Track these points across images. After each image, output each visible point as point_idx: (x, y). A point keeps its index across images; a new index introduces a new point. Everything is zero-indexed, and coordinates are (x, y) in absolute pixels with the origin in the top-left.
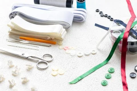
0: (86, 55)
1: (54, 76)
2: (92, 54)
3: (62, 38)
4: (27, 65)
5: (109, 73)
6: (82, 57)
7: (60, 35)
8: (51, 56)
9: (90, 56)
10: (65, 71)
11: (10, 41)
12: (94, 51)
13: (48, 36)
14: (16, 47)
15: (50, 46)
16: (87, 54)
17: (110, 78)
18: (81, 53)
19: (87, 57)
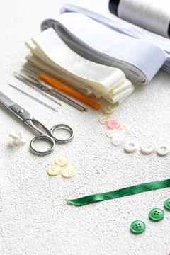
0: (143, 153)
1: (50, 175)
2: (155, 155)
5: (163, 209)
6: (130, 154)
8: (71, 132)
9: (148, 158)
10: (79, 172)
12: (165, 148)
15: (85, 110)
16: (146, 150)
17: (157, 221)
18: (133, 145)
19: (142, 156)
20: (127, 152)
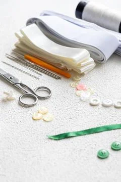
0: (104, 106)
1: (34, 120)
2: (113, 107)
3: (80, 71)
4: (4, 93)
6: (95, 107)
7: (80, 64)
8: (49, 92)
9: (108, 109)
10: (56, 118)
11: (10, 57)
13: (63, 62)
14: (13, 67)
15: (59, 78)
16: (106, 104)
18: (97, 101)
19: (103, 108)
20: (92, 105)
